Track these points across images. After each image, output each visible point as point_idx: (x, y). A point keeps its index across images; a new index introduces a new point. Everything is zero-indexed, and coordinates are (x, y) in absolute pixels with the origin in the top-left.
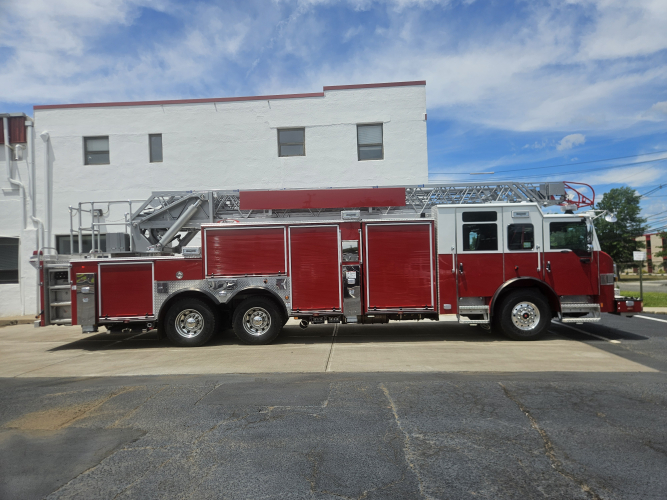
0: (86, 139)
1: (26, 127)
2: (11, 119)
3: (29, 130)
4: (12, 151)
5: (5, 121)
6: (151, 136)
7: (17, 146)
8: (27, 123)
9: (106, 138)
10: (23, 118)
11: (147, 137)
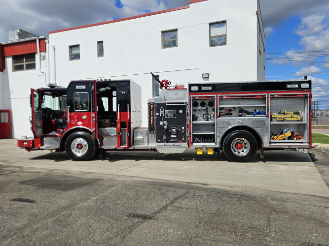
0: (71, 47)
2: (40, 40)
3: (47, 44)
4: (40, 56)
5: (37, 41)
6: (98, 42)
7: (42, 53)
8: (46, 41)
9: (78, 46)
10: (44, 39)
11: (97, 43)
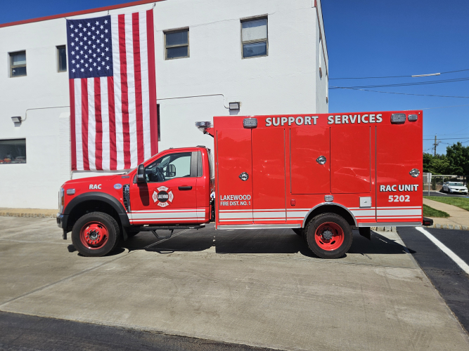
0: (12, 55)
9: (24, 52)
11: (56, 48)
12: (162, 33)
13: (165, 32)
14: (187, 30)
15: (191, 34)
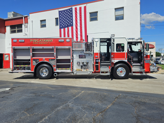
0: (41, 21)
1: (28, 19)
4: (25, 25)
5: (23, 18)
7: (26, 24)
9: (45, 20)
10: (27, 17)
11: (55, 19)
12: (89, 13)
13: (90, 13)
14: (97, 12)
15: (98, 13)
